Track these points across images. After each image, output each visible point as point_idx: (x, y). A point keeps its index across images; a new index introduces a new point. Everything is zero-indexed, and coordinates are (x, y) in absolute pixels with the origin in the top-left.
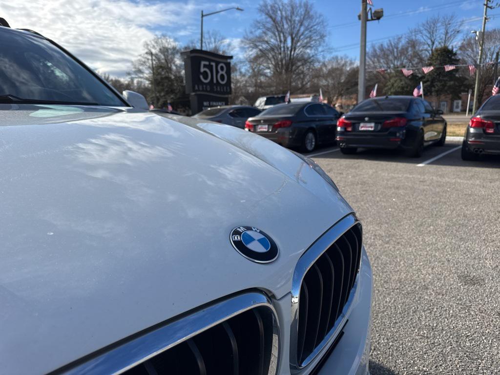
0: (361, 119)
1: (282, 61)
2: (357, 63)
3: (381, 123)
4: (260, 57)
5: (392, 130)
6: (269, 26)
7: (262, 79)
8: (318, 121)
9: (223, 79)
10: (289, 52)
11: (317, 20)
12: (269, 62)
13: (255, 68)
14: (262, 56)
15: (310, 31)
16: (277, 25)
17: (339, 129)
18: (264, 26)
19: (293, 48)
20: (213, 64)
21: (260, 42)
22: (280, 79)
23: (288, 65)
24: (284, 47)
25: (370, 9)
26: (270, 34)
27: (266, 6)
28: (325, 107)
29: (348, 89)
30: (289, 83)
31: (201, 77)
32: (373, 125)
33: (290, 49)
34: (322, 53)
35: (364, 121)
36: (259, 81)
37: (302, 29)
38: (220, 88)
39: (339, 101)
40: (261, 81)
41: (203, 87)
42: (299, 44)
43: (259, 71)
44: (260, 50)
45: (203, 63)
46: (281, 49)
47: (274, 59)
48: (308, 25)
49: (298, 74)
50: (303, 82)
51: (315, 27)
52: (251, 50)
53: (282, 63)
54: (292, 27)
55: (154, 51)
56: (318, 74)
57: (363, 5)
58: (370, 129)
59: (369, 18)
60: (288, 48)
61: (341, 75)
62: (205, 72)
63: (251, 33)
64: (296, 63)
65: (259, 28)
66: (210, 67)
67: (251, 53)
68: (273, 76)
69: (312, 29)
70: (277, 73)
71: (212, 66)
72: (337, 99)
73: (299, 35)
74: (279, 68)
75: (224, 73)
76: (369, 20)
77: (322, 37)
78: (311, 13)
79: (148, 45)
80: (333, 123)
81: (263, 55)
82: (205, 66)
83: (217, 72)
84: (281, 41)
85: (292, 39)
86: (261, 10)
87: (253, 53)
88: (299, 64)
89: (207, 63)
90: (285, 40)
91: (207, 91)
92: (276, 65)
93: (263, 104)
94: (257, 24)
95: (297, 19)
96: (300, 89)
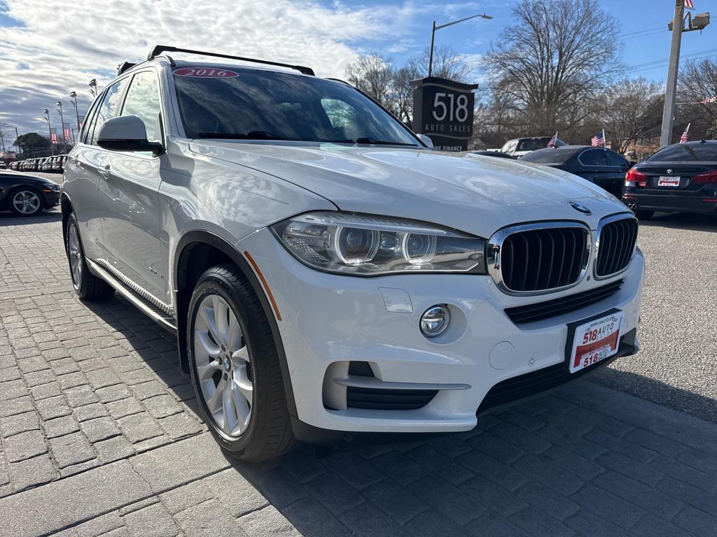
0: (662, 171)
1: (542, 87)
2: (662, 90)
3: (690, 178)
4: (509, 82)
5: (705, 187)
6: (527, 35)
7: (511, 114)
8: (598, 173)
9: (462, 115)
10: (554, 74)
11: (603, 24)
12: (523, 88)
13: (501, 97)
14: (513, 81)
15: (591, 42)
16: (540, 35)
17: (627, 184)
18: (520, 35)
19: (562, 67)
20: (452, 96)
21: (510, 59)
22: (537, 113)
23: (552, 93)
24: (547, 67)
25: (689, 14)
26: (527, 48)
27: (526, 5)
28: (608, 154)
29: (646, 129)
30: (551, 119)
31: (434, 113)
32: (678, 179)
33: (556, 69)
34: (608, 74)
35: (665, 174)
36: (506, 116)
37: (578, 39)
38: (458, 128)
39: (631, 147)
40: (508, 117)
41: (435, 127)
42: (570, 62)
43: (506, 101)
44: (511, 72)
45: (438, 95)
46: (542, 70)
47: (531, 84)
48: (588, 33)
49: (567, 106)
50: (573, 117)
51: (599, 35)
52: (497, 72)
53: (542, 91)
54: (562, 37)
55: (358, 77)
56: (598, 107)
57: (677, 9)
58: (674, 185)
59: (687, 26)
60: (553, 68)
61: (636, 107)
62: (440, 107)
63: (499, 45)
64: (564, 90)
65: (512, 40)
66: (447, 100)
67: (496, 75)
68: (527, 109)
69: (594, 38)
70: (534, 105)
71: (450, 98)
72: (628, 144)
73: (573, 47)
74: (538, 99)
75: (464, 107)
76: (687, 30)
77: (609, 50)
78: (594, 15)
79: (350, 68)
80: (619, 177)
81: (513, 78)
82: (440, 99)
83: (456, 106)
84: (543, 59)
85: (561, 55)
86: (518, 11)
87: (498, 76)
88: (569, 91)
89: (444, 95)
90: (550, 57)
91: (439, 132)
92: (533, 94)
93: (514, 148)
94: (508, 33)
95: (573, 23)
96: (569, 127)
